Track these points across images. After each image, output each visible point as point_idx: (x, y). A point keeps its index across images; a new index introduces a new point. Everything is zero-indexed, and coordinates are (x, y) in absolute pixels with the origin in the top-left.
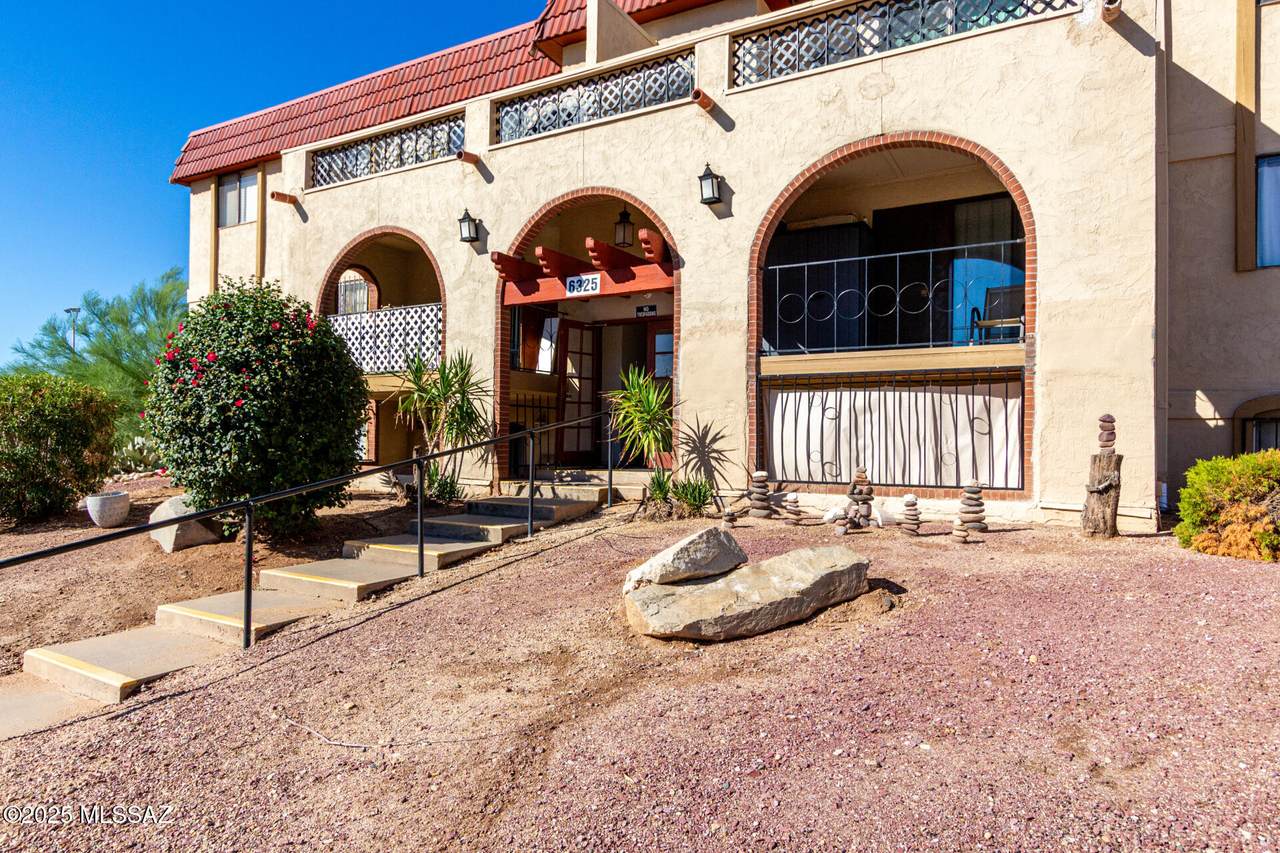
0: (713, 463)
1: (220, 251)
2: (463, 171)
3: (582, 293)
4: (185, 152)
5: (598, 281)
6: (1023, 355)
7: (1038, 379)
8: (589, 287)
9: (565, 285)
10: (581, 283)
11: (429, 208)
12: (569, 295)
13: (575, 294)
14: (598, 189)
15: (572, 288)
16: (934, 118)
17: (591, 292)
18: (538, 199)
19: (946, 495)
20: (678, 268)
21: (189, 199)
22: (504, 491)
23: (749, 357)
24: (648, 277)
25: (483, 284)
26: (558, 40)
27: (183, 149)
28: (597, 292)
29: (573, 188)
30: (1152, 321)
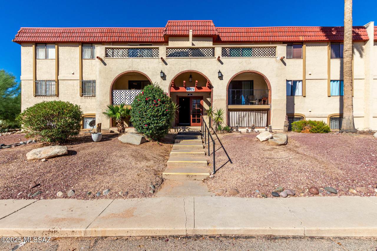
0: (220, 124)
1: (37, 66)
2: (159, 61)
3: (190, 91)
4: (19, 33)
5: (194, 89)
6: (270, 107)
7: (272, 110)
8: (192, 90)
9: (186, 89)
10: (190, 89)
11: (149, 68)
12: (187, 91)
13: (189, 91)
14: (194, 71)
15: (188, 90)
16: (257, 69)
17: (192, 91)
18: (179, 71)
19: (259, 128)
20: (212, 88)
21: (21, 48)
22: (171, 131)
23: (227, 105)
24: (205, 89)
25: (165, 87)
26: (168, 35)
27: (18, 32)
28: (194, 91)
29: (188, 69)
30: (286, 103)
